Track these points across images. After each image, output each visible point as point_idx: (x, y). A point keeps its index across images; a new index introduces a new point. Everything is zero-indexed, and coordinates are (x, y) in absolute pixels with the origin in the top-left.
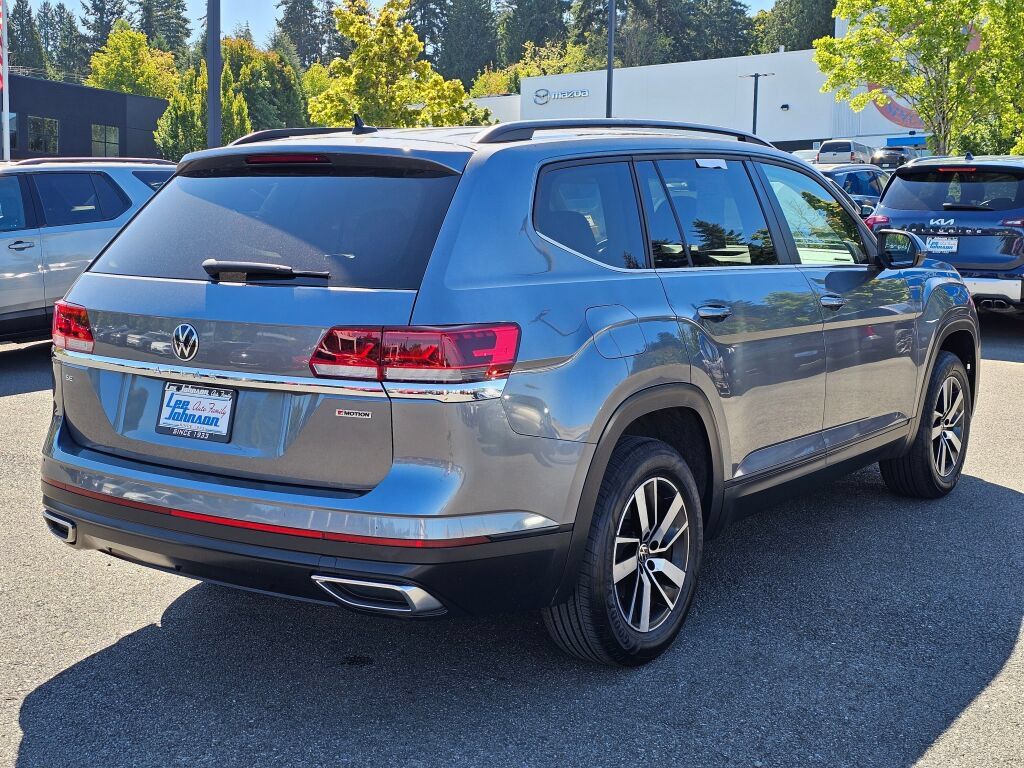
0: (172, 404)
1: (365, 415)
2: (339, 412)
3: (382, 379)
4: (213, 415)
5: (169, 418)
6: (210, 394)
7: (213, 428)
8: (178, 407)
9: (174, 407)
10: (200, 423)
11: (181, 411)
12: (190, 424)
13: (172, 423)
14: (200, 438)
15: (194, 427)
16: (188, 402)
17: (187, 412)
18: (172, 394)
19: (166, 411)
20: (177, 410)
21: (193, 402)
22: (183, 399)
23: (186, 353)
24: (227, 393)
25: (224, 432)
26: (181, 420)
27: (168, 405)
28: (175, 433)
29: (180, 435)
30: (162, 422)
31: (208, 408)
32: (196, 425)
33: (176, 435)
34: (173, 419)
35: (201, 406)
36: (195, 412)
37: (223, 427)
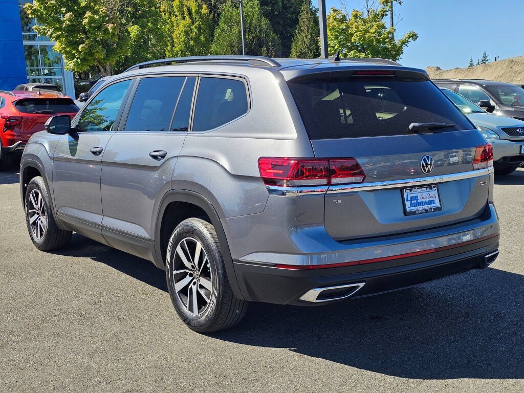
1: (485, 183)
2: (480, 184)
3: (487, 167)
4: (431, 199)
5: (411, 207)
6: (426, 189)
7: (433, 205)
8: (413, 200)
9: (411, 201)
11: (415, 201)
12: (422, 206)
13: (413, 209)
14: (430, 212)
16: (417, 196)
17: (418, 201)
19: (408, 204)
20: (413, 202)
21: (419, 196)
22: (414, 195)
24: (434, 187)
25: (439, 205)
26: (417, 206)
27: (407, 201)
28: (417, 213)
29: (420, 213)
30: (408, 209)
31: (427, 196)
32: (425, 206)
33: (418, 214)
34: (413, 207)
35: (424, 196)
36: (422, 200)
37: (437, 204)
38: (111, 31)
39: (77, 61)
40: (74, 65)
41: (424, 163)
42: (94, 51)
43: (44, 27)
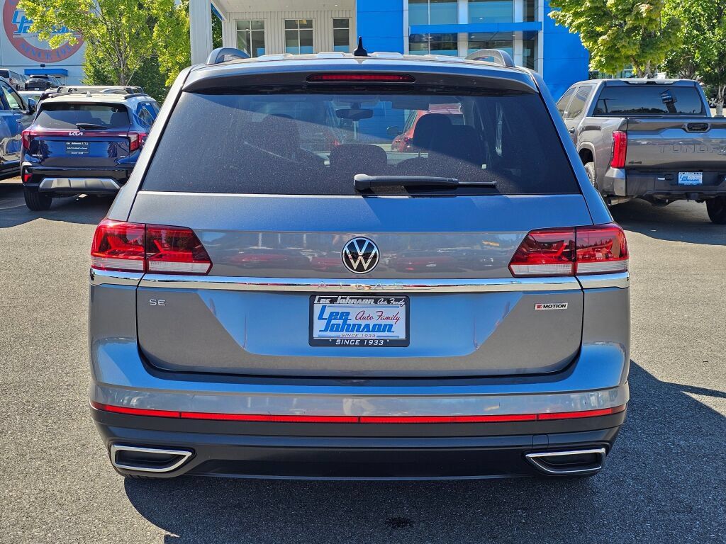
0: (326, 315)
1: (562, 306)
2: (539, 307)
3: (574, 274)
4: (384, 322)
5: (326, 330)
6: (376, 302)
7: (386, 334)
8: (336, 319)
9: (329, 320)
10: (368, 331)
11: (341, 322)
12: (355, 333)
13: (330, 335)
14: (372, 346)
15: (361, 335)
16: (348, 314)
17: (348, 322)
18: (324, 308)
19: (319, 325)
20: (333, 322)
21: (353, 313)
22: (340, 310)
23: (366, 266)
24: (397, 300)
25: (402, 336)
26: (342, 331)
27: (320, 318)
28: (338, 343)
29: (346, 345)
30: (316, 335)
31: (375, 316)
32: (364, 333)
33: (340, 346)
34: (331, 330)
35: (366, 315)
36: (359, 322)
37: (399, 332)
38: (644, 15)
39: (600, 60)
40: (597, 66)
41: (348, 252)
42: (619, 46)
43: (563, 14)
